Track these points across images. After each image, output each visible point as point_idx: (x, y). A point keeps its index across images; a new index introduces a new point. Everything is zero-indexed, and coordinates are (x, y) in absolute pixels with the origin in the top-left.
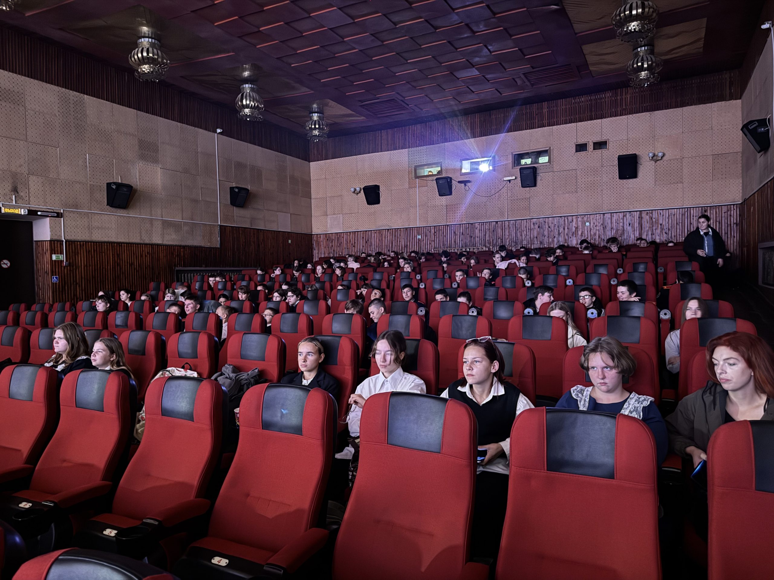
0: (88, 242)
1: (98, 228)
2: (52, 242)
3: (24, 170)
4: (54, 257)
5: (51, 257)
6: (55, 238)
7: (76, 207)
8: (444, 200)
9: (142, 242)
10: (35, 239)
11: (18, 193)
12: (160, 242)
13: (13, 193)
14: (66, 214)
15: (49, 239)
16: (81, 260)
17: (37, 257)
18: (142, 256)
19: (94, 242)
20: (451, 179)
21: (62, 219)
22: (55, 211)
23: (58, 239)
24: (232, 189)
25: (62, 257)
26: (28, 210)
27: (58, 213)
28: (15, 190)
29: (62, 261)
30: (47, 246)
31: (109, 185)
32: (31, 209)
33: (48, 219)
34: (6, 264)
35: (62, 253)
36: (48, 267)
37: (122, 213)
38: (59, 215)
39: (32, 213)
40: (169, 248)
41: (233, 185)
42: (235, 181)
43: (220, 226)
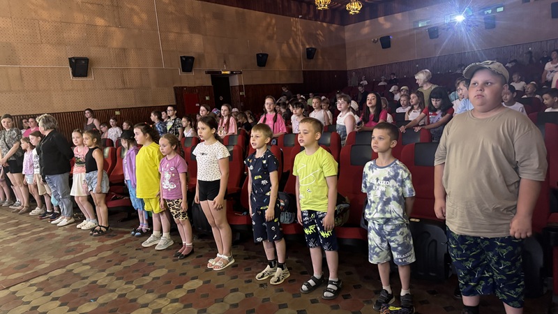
1: (255, 78)
2: (239, 86)
3: (227, 52)
4: (241, 94)
7: (246, 68)
8: (433, 41)
10: (230, 85)
13: (224, 64)
14: (243, 72)
16: (250, 94)
17: (232, 94)
19: (254, 85)
20: (437, 27)
22: (239, 71)
23: (241, 84)
24: (307, 49)
25: (244, 93)
28: (225, 62)
29: (244, 95)
30: (237, 88)
31: (258, 55)
32: (231, 71)
33: (237, 75)
34: (222, 98)
35: (243, 91)
37: (263, 68)
38: (241, 73)
41: (308, 47)
42: (309, 44)
43: (304, 71)
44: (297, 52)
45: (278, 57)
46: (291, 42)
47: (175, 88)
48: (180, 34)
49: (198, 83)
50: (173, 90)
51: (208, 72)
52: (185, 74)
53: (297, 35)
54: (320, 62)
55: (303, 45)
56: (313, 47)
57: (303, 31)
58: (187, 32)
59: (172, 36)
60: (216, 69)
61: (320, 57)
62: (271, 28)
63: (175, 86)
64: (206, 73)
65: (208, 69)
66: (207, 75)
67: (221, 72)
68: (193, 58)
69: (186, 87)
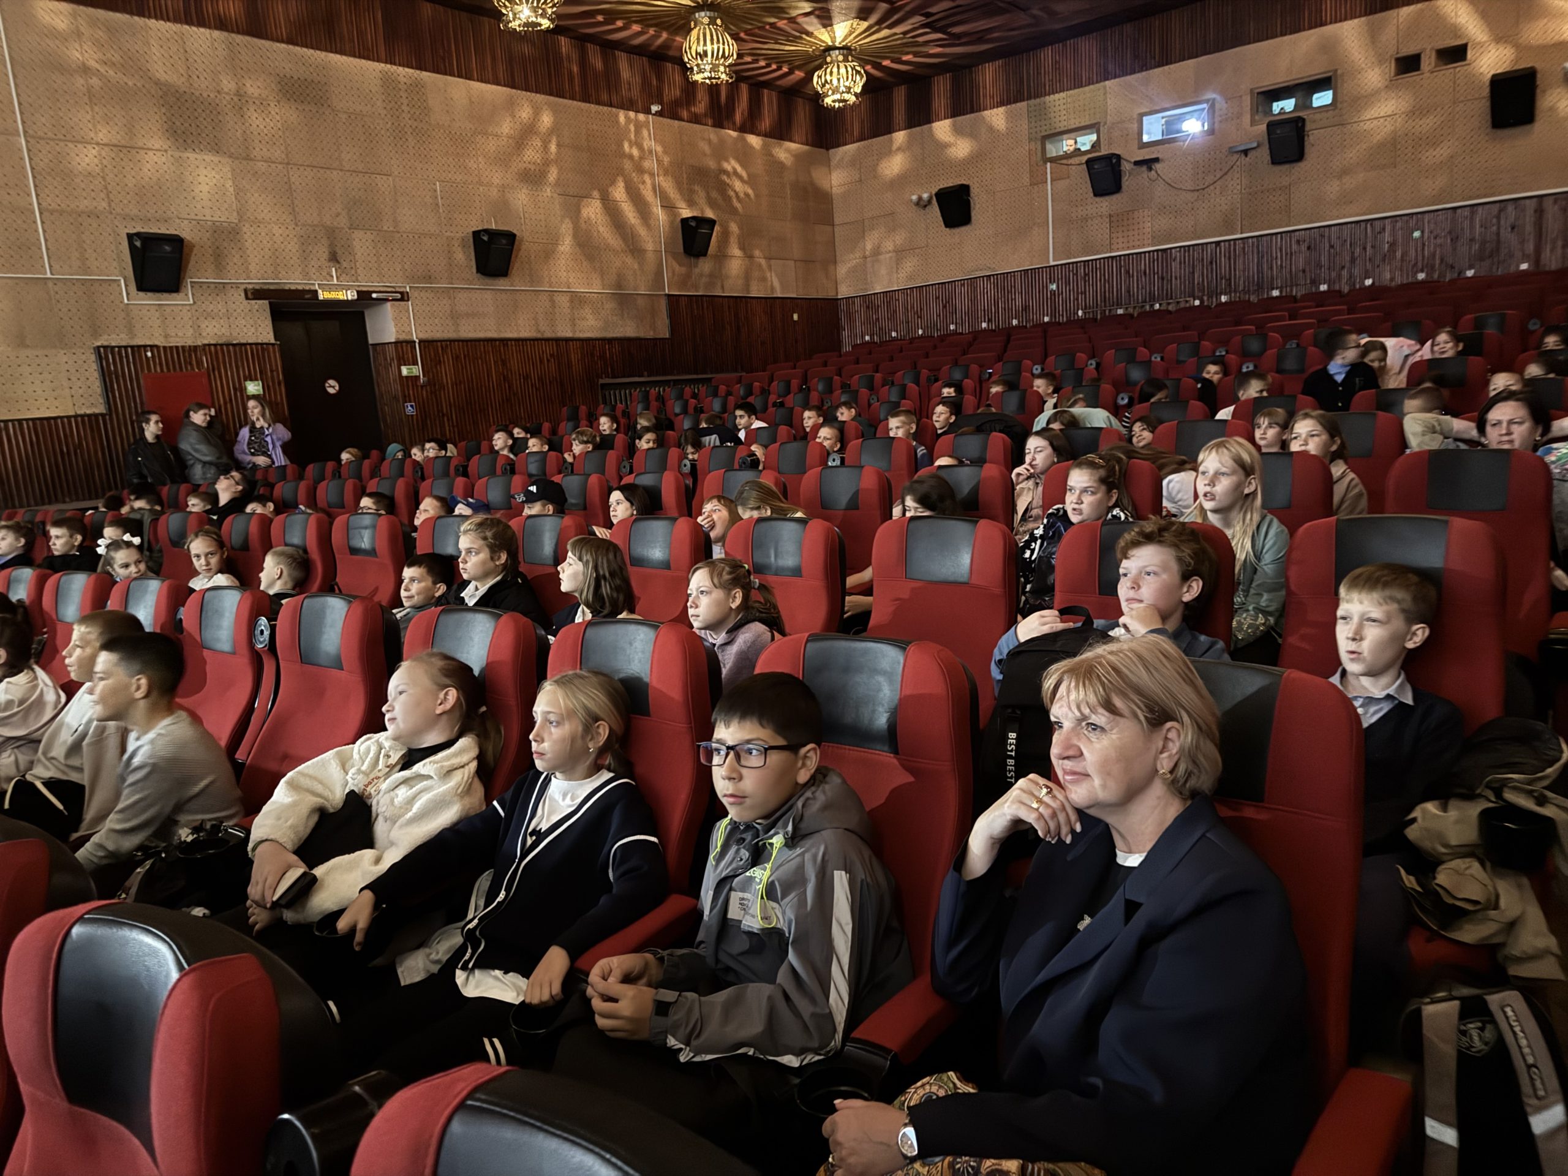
0: (454, 341)
1: (468, 315)
2: (400, 343)
3: (343, 221)
4: (405, 371)
5: (400, 371)
6: (403, 337)
7: (429, 278)
8: (1105, 204)
9: (539, 336)
10: (371, 341)
11: (338, 262)
12: (569, 335)
13: (331, 264)
14: (414, 295)
15: (393, 340)
16: (447, 373)
17: (378, 373)
18: (541, 362)
19: (463, 341)
20: (1118, 157)
21: (410, 303)
22: (398, 289)
23: (408, 338)
24: (685, 221)
25: (416, 370)
26: (358, 292)
27: (402, 293)
28: (334, 258)
29: (417, 378)
30: (391, 352)
32: (361, 288)
33: (389, 304)
34: (333, 387)
35: (415, 363)
36: (396, 388)
37: (502, 284)
38: (404, 297)
39: (364, 296)
40: (587, 343)
41: (686, 213)
42: (691, 203)
43: (669, 296)
44: (642, 231)
45: (566, 245)
46: (619, 192)
47: (103, 354)
48: (125, 149)
49: (212, 332)
50: (93, 357)
51: (256, 294)
52: (150, 300)
53: (641, 170)
54: (735, 264)
55: (669, 206)
56: (710, 214)
57: (666, 160)
58: (157, 143)
59: (87, 158)
60: (293, 280)
61: (735, 251)
62: (537, 142)
63: (99, 344)
64: (247, 298)
65: (256, 281)
66: (253, 302)
67: (316, 291)
68: (177, 241)
69: (157, 347)
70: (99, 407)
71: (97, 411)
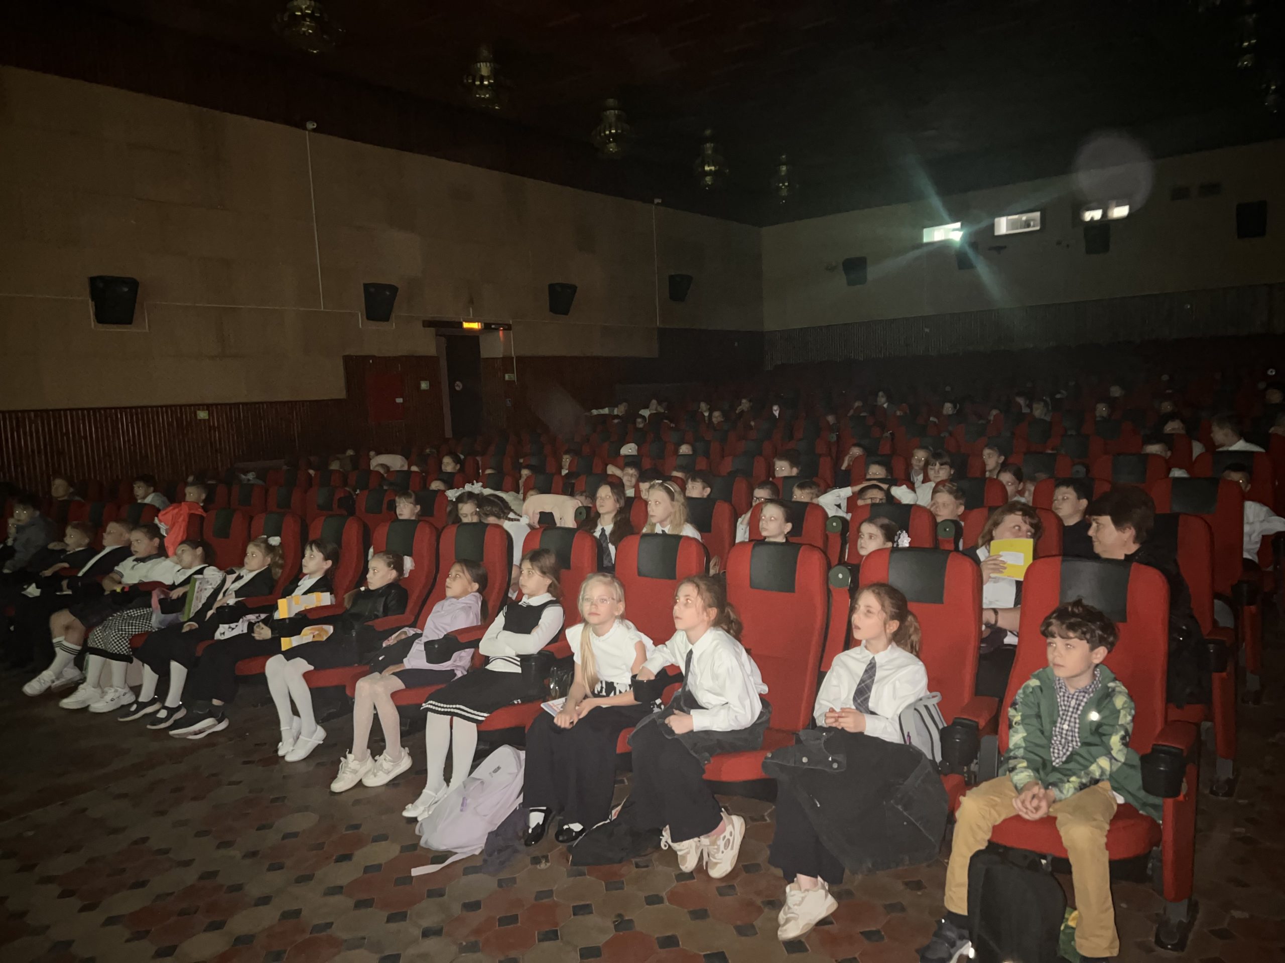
0: (535, 357)
2: (504, 359)
3: (478, 277)
4: (507, 376)
5: (504, 377)
6: (506, 354)
7: (519, 316)
9: (583, 355)
10: (483, 356)
11: (474, 303)
12: (599, 354)
13: (470, 305)
14: (514, 325)
15: (501, 356)
19: (539, 357)
21: (511, 332)
22: (506, 322)
23: (510, 355)
24: (671, 277)
25: (513, 377)
26: (484, 324)
27: (507, 325)
28: (471, 302)
29: (514, 382)
30: (499, 364)
31: (552, 287)
32: (486, 322)
33: (501, 332)
34: (459, 387)
35: (513, 372)
36: (501, 389)
37: (563, 319)
38: (508, 327)
39: (487, 327)
40: (609, 360)
41: (672, 272)
42: (675, 265)
43: (661, 329)
45: (601, 292)
47: (347, 360)
49: (404, 348)
50: (341, 363)
51: (428, 324)
52: (373, 326)
55: (662, 268)
56: (686, 272)
58: (382, 226)
60: (449, 315)
63: (347, 353)
64: (424, 326)
65: (430, 315)
66: (426, 328)
67: (461, 324)
68: (394, 289)
69: (374, 356)
70: (343, 395)
71: (342, 398)
